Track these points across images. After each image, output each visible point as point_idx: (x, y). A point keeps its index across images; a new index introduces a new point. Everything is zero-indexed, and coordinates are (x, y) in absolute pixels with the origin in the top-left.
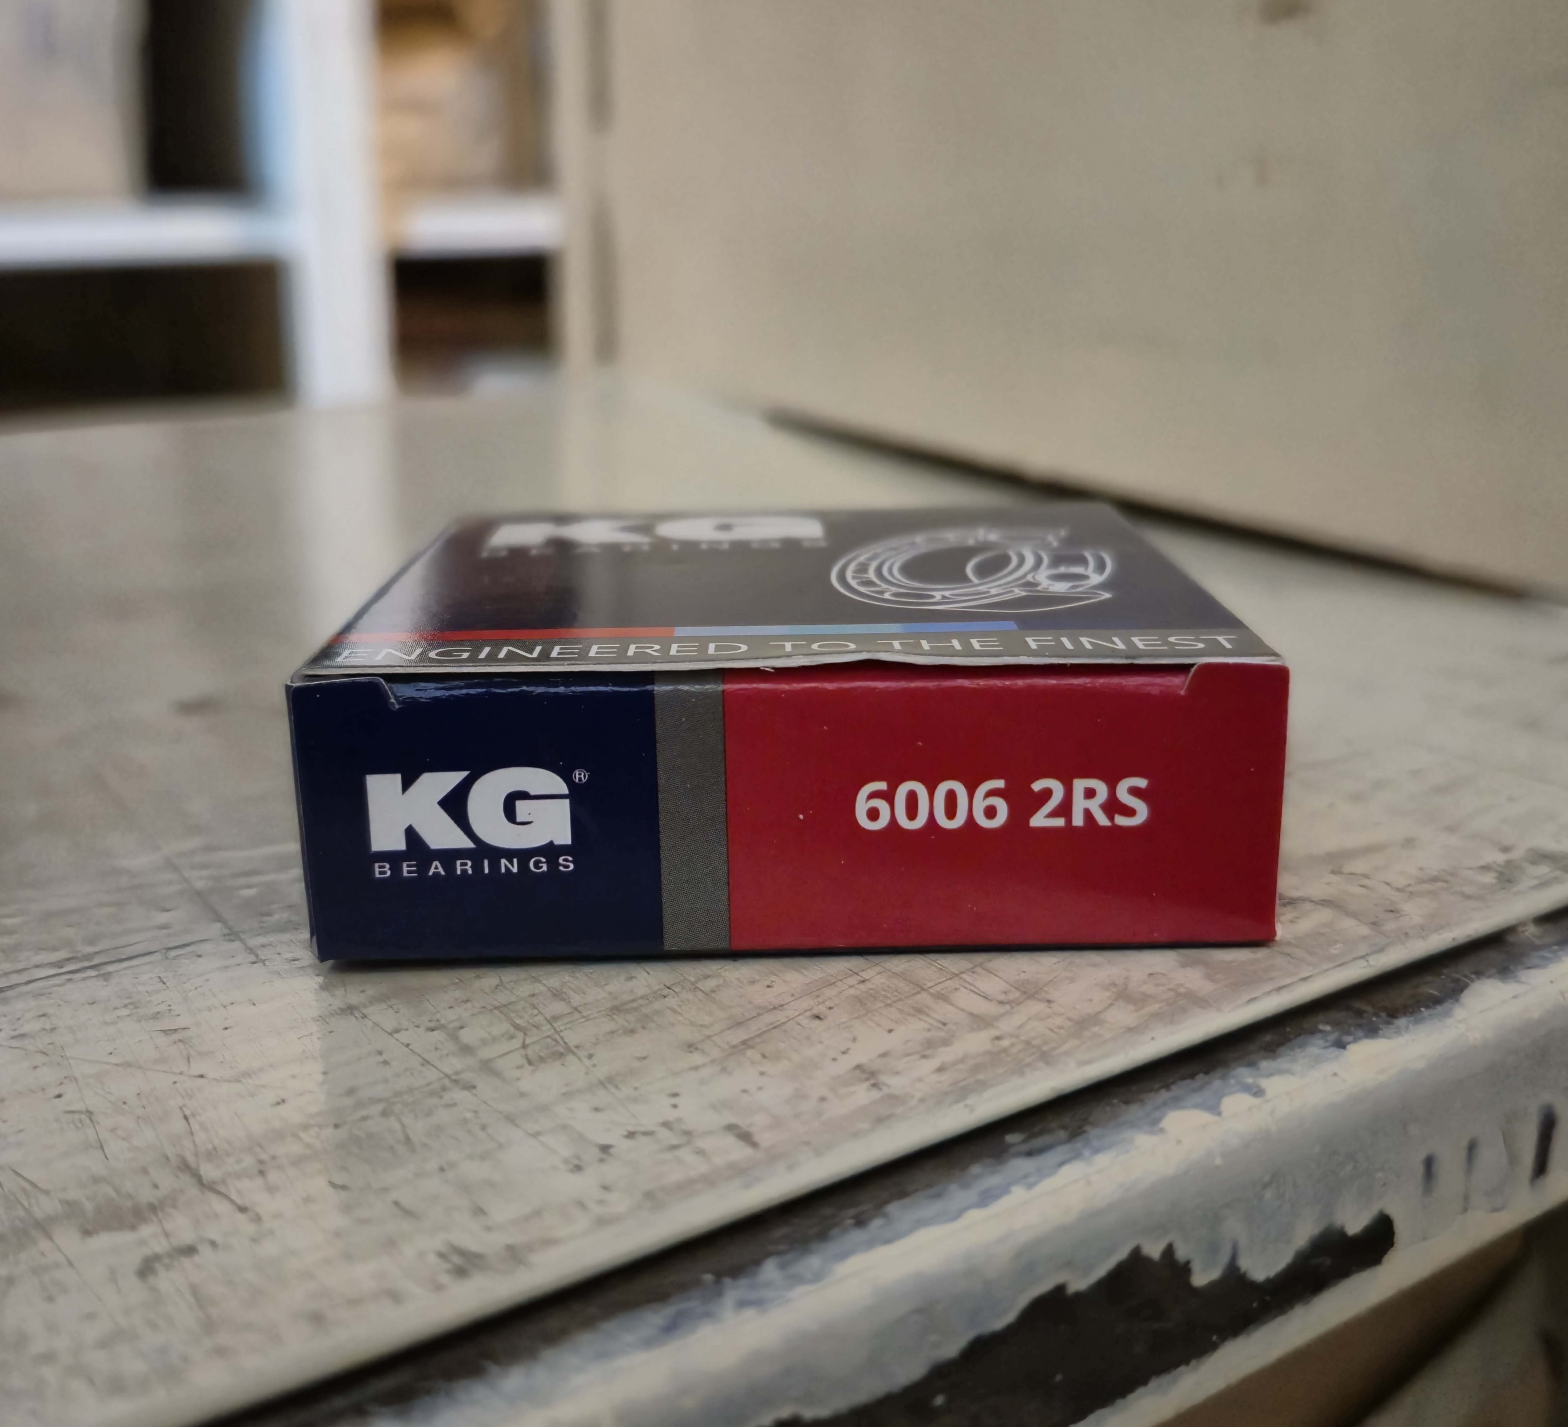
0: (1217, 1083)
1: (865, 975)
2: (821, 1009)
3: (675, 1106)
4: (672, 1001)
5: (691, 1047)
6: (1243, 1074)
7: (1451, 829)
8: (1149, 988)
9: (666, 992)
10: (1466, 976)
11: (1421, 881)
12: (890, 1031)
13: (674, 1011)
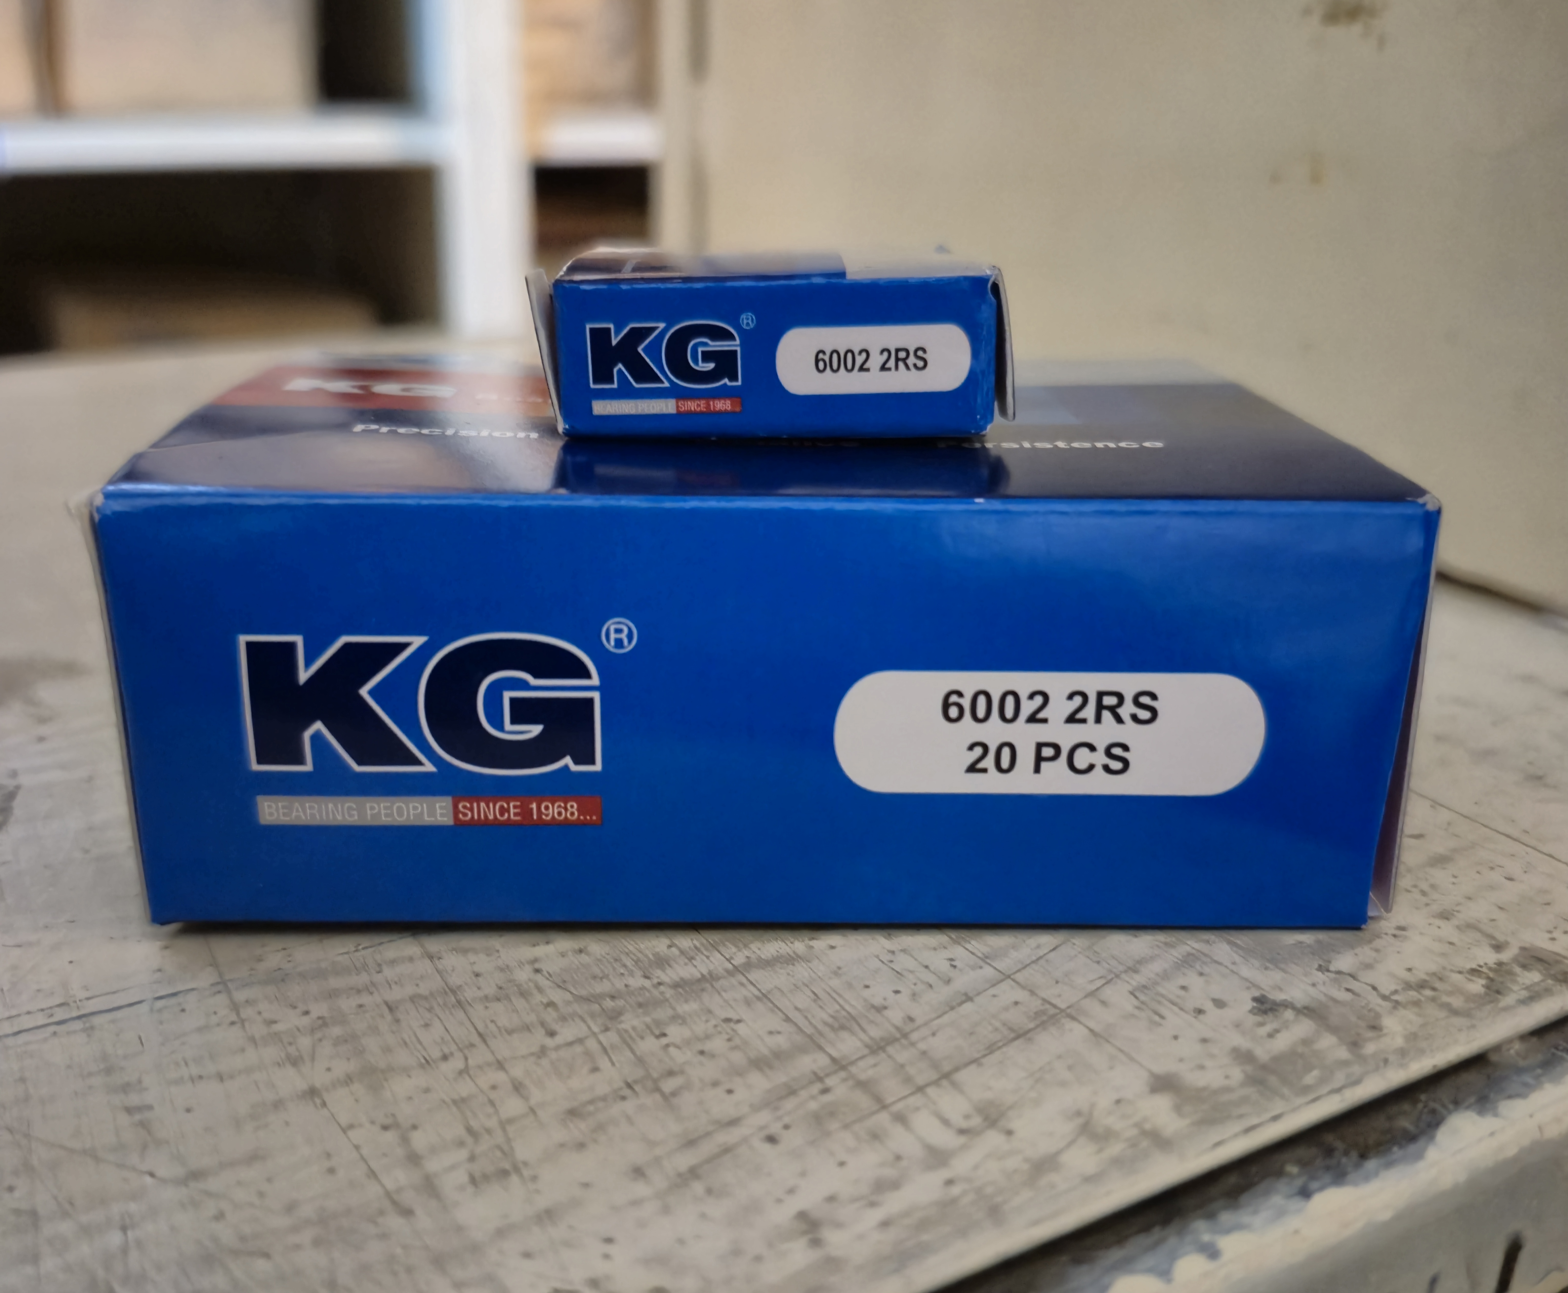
0: (1172, 1241)
1: (830, 1082)
2: (775, 1128)
3: (607, 1256)
4: (629, 1106)
5: (638, 1172)
6: (1202, 1230)
7: (1445, 916)
8: (1113, 1122)
9: (627, 1092)
10: (1444, 1106)
11: (1408, 986)
12: (842, 1164)
13: (629, 1120)
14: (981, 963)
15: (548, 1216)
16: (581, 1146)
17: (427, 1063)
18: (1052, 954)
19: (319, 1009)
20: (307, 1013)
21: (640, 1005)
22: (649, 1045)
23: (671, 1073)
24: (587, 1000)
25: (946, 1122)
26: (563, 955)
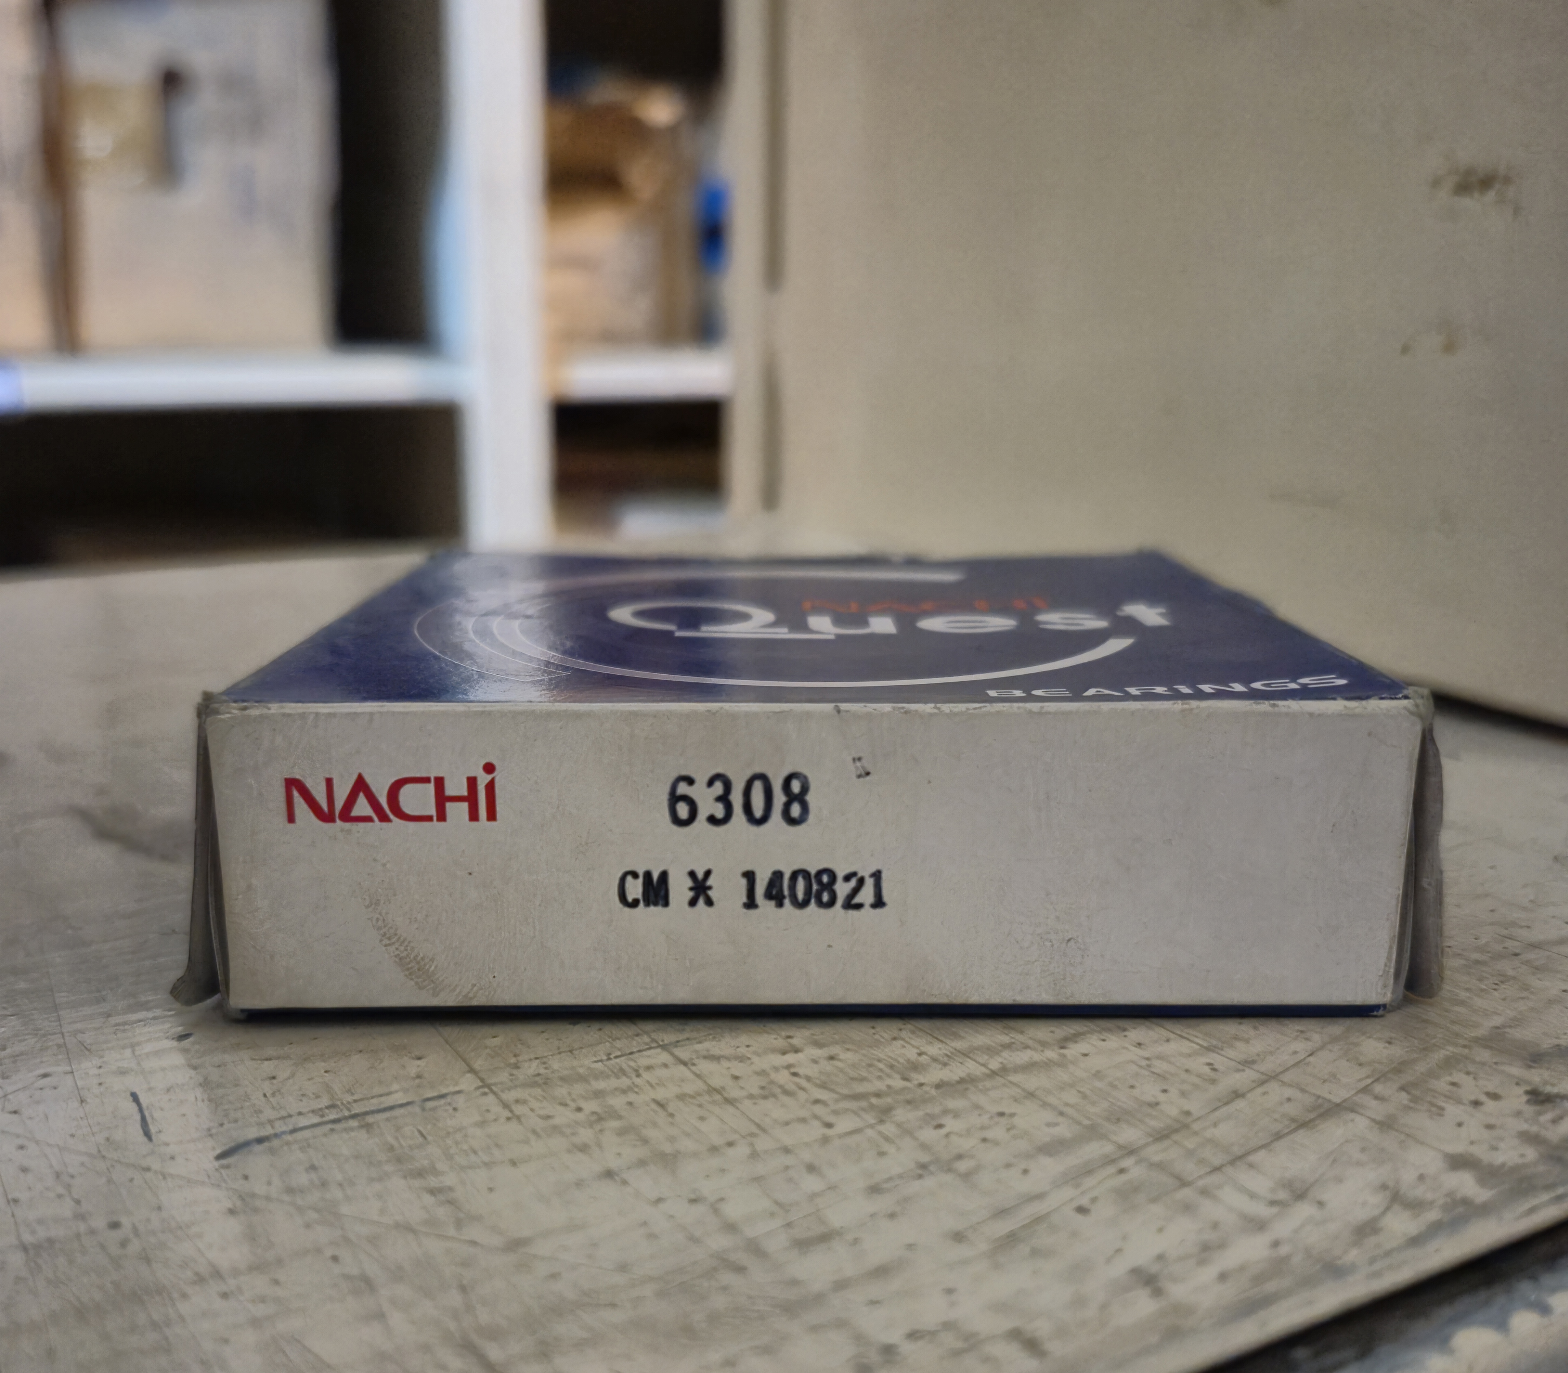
0: (1502, 1298)
1: (1123, 1163)
2: (1084, 1201)
3: (953, 1303)
4: (928, 1182)
8: (1422, 1192)
9: (922, 1171)
12: (1161, 1230)
13: (934, 1194)
14: (1241, 1067)
15: (882, 1272)
16: (892, 1216)
17: (714, 1149)
18: (1311, 1059)
19: (590, 1106)
20: (579, 1109)
21: (909, 1102)
22: (928, 1134)
23: (960, 1157)
24: (856, 1097)
25: (1253, 1196)
26: (815, 1062)
